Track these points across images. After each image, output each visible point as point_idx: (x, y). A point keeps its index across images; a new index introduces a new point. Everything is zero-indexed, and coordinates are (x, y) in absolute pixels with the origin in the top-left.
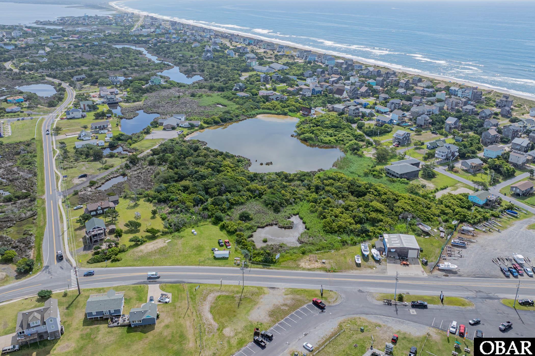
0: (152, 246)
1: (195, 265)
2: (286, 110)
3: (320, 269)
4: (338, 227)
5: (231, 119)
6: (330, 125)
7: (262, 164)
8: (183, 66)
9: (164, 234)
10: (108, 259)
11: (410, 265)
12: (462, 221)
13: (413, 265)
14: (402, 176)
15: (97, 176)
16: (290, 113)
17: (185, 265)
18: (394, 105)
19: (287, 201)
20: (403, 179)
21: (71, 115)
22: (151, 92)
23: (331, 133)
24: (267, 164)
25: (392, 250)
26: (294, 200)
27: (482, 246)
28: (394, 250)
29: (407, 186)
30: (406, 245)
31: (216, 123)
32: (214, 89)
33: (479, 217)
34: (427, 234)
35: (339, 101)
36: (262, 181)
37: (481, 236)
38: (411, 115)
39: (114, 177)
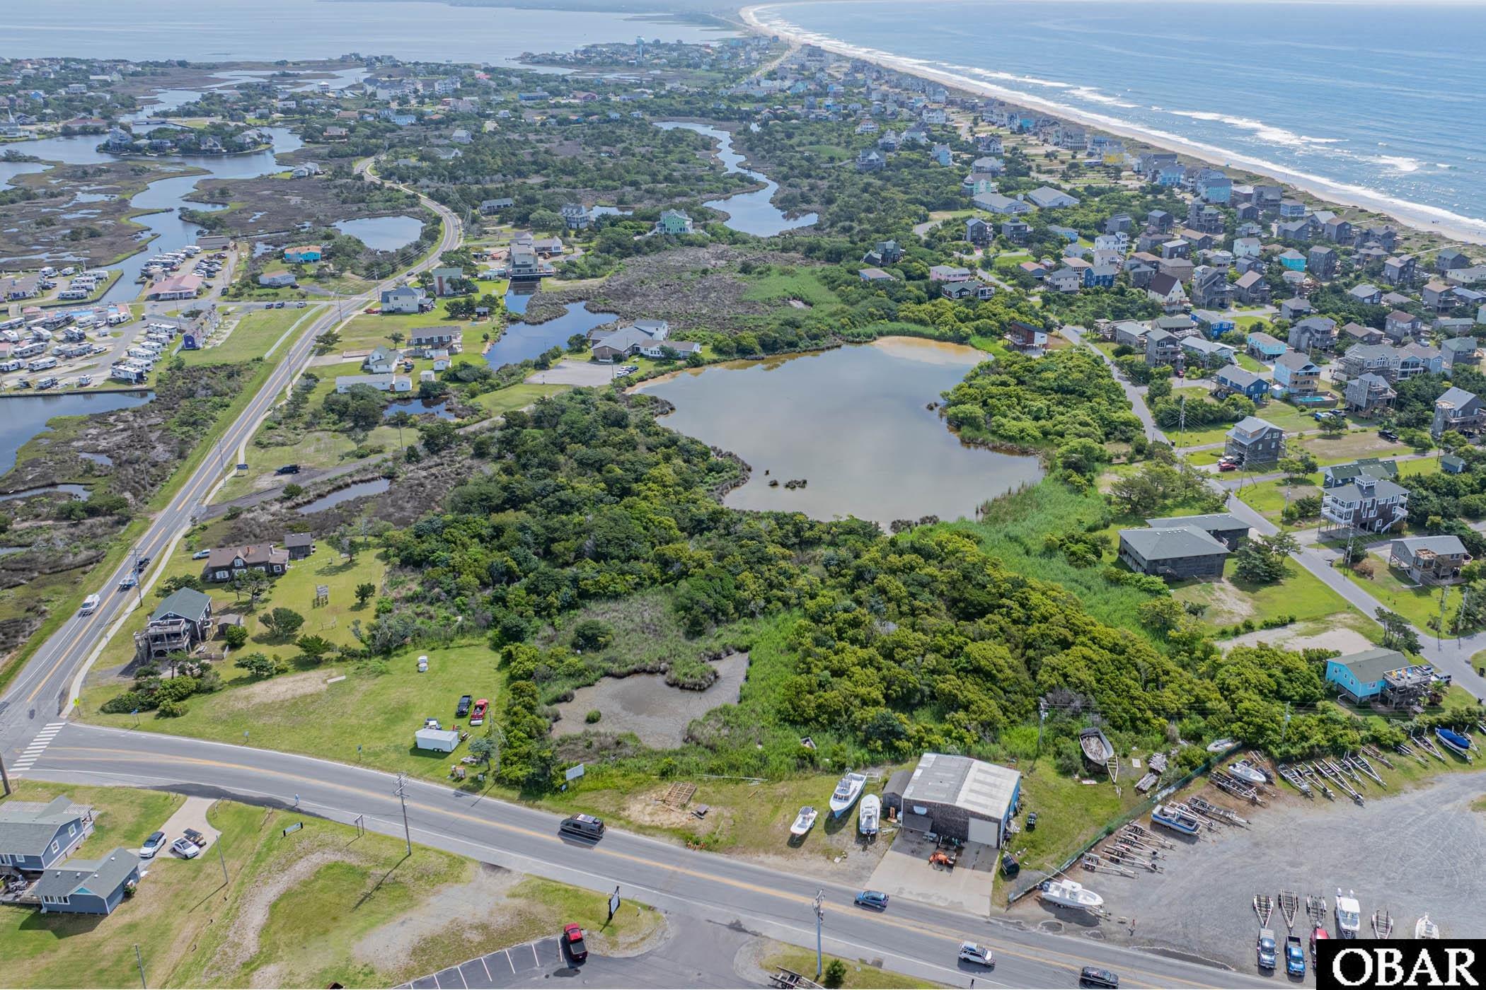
2: (966, 328)
5: (792, 345)
6: (1055, 385)
15: (323, 473)
16: (975, 339)
18: (1308, 335)
21: (393, 304)
23: (1040, 409)
31: (744, 352)
32: (819, 254)
35: (1152, 311)
38: (1343, 371)
39: (362, 481)
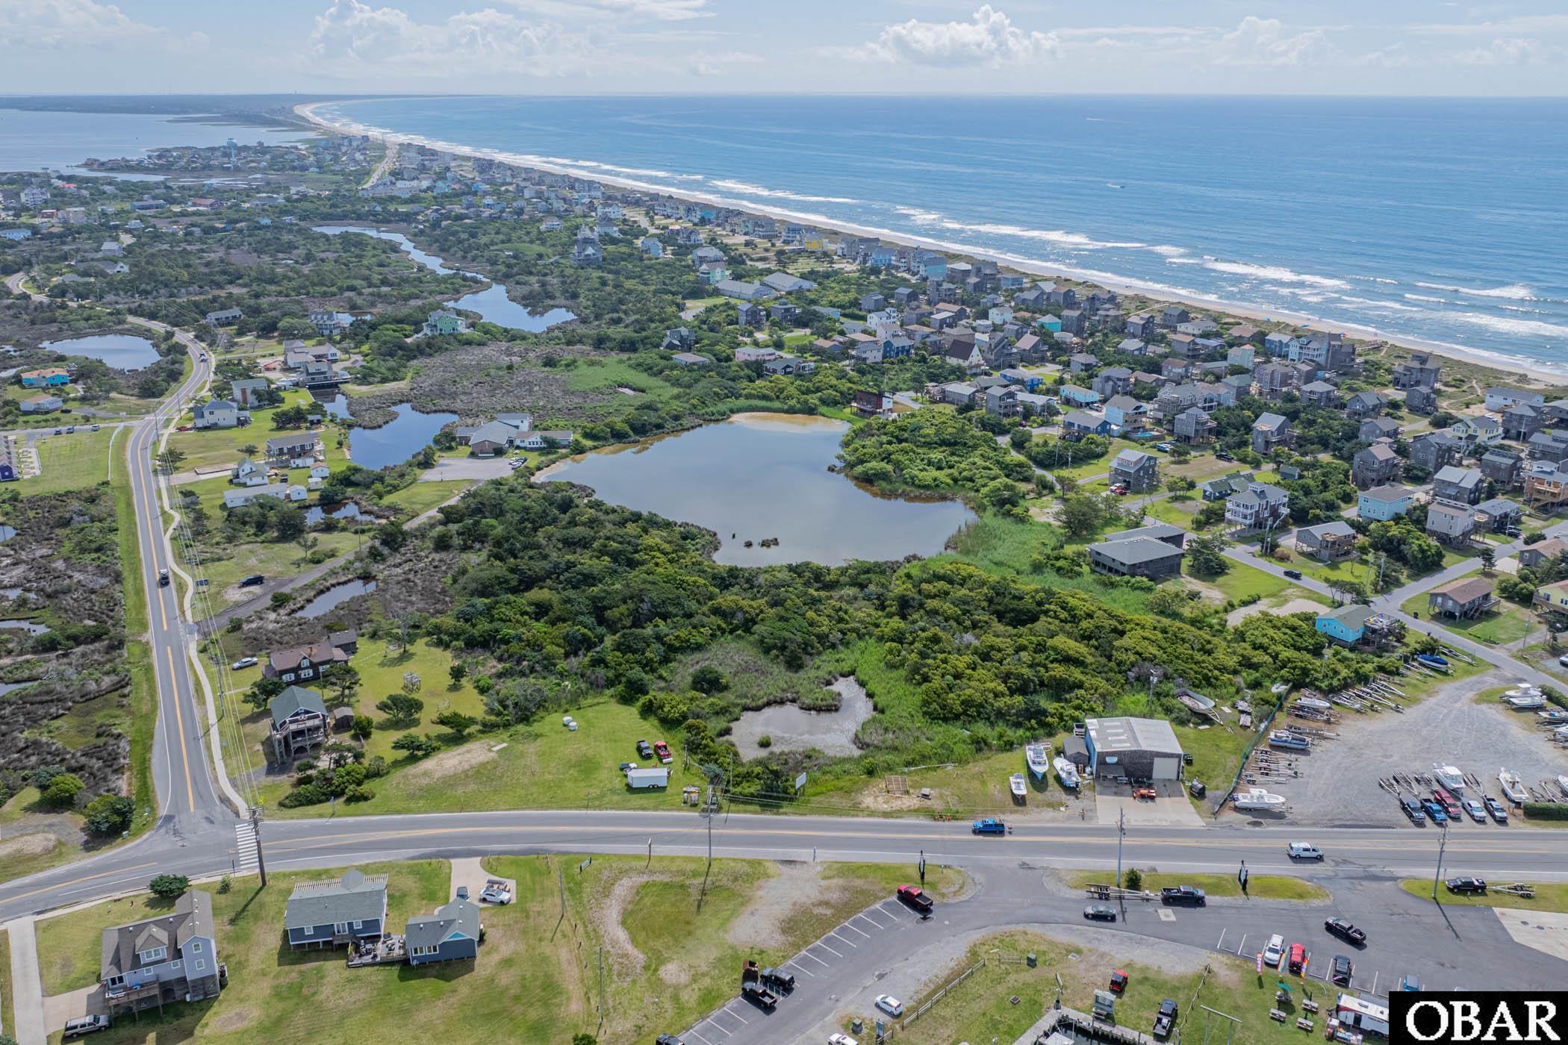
0: (455, 761)
1: (578, 808)
2: (813, 399)
3: (915, 812)
4: (963, 703)
5: (659, 427)
7: (749, 545)
8: (518, 283)
9: (488, 728)
10: (337, 795)
11: (1157, 800)
12: (1297, 686)
13: (1167, 799)
14: (1134, 569)
16: (823, 409)
17: (547, 808)
19: (822, 638)
20: (1138, 578)
21: (209, 419)
22: (431, 355)
24: (765, 544)
25: (1109, 760)
26: (840, 635)
27: (1352, 749)
28: (1115, 760)
29: (1150, 597)
30: (1146, 746)
31: (620, 436)
32: (609, 344)
33: (1344, 673)
34: (1205, 718)
36: (752, 587)
37: (1349, 722)
38: (1159, 410)
